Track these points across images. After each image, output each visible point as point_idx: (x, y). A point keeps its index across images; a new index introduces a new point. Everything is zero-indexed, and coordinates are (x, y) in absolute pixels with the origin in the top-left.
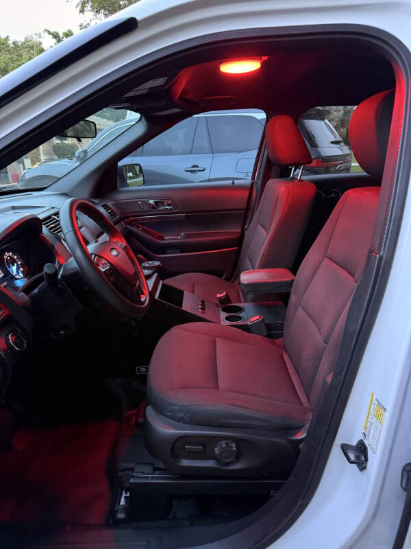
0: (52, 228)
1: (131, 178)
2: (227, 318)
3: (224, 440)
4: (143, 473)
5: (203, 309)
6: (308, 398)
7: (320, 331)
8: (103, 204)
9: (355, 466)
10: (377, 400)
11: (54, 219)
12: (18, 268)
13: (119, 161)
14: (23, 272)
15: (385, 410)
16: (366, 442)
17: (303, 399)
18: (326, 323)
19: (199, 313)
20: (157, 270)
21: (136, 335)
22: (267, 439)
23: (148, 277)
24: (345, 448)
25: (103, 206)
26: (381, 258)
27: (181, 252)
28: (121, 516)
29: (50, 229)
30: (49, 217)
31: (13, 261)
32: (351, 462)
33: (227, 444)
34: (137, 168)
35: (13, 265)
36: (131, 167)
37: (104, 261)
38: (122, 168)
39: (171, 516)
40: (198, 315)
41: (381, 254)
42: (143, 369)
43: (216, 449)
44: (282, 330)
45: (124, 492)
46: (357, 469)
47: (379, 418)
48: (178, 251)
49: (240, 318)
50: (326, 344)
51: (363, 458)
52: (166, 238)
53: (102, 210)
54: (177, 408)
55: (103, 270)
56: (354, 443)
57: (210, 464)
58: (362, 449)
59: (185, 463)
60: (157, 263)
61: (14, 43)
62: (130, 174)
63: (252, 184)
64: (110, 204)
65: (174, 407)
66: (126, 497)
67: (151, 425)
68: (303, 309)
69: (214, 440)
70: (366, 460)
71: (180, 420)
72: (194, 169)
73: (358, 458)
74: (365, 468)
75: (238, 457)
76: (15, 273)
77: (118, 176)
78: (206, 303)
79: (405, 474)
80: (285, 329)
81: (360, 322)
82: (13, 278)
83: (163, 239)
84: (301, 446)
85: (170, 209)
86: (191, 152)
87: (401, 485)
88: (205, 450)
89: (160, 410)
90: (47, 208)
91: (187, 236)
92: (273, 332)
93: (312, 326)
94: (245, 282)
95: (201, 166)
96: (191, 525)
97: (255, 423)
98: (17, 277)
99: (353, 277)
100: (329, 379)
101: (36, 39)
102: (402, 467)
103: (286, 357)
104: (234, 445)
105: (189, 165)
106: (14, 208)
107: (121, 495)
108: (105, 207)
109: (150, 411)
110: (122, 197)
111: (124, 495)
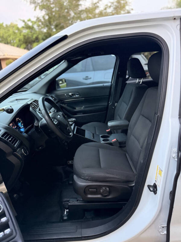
0: (33, 107)
1: (61, 84)
2: (103, 140)
3: (104, 186)
4: (73, 201)
5: (93, 137)
6: (136, 170)
7: (139, 144)
8: (51, 96)
9: (153, 192)
10: (159, 168)
11: (33, 104)
12: (21, 124)
13: (56, 78)
14: (23, 125)
15: (162, 171)
16: (156, 184)
17: (134, 170)
18: (141, 141)
19: (92, 138)
20: (74, 122)
21: (67, 149)
22: (120, 186)
23: (71, 125)
24: (149, 186)
25: (51, 97)
26: (158, 116)
27: (83, 114)
28: (65, 218)
29: (32, 108)
30: (32, 103)
31: (19, 121)
32: (151, 191)
33: (105, 188)
34: (64, 80)
35: (19, 123)
36: (61, 80)
37: (56, 120)
38: (57, 81)
39: (85, 218)
40: (92, 139)
41: (158, 114)
42: (70, 162)
43: (101, 190)
44: (125, 144)
45: (66, 210)
46: (154, 194)
47: (160, 174)
48: (82, 113)
49: (108, 140)
50: (142, 148)
51: (155, 190)
52: (77, 108)
53: (50, 98)
54: (86, 175)
55: (56, 124)
56: (152, 184)
57: (99, 196)
58: (155, 186)
59: (89, 196)
60: (74, 119)
61: (6, 25)
62: (61, 82)
63: (111, 85)
64: (53, 96)
65: (84, 175)
66: (67, 212)
67: (76, 182)
68: (133, 135)
69: (100, 187)
70: (157, 190)
71: (87, 180)
72: (87, 78)
73: (154, 189)
74: (156, 193)
75: (110, 193)
76: (20, 126)
77: (56, 84)
78: (94, 135)
79: (171, 194)
80: (126, 144)
81: (152, 139)
82: (20, 128)
83: (76, 109)
84: (133, 188)
85: (78, 97)
86: (85, 71)
87: (170, 199)
88: (97, 191)
89: (79, 176)
90: (30, 99)
91: (85, 107)
92: (122, 145)
93: (137, 142)
94: (110, 126)
95: (89, 77)
96: (92, 220)
97: (116, 180)
98: (21, 127)
99: (151, 122)
100: (142, 161)
101: (15, 23)
102: (170, 192)
103: (127, 155)
104: (108, 189)
105: (84, 77)
106: (17, 100)
107: (65, 211)
108: (52, 97)
109: (75, 177)
110: (58, 92)
111: (66, 211)
